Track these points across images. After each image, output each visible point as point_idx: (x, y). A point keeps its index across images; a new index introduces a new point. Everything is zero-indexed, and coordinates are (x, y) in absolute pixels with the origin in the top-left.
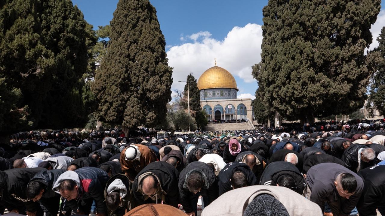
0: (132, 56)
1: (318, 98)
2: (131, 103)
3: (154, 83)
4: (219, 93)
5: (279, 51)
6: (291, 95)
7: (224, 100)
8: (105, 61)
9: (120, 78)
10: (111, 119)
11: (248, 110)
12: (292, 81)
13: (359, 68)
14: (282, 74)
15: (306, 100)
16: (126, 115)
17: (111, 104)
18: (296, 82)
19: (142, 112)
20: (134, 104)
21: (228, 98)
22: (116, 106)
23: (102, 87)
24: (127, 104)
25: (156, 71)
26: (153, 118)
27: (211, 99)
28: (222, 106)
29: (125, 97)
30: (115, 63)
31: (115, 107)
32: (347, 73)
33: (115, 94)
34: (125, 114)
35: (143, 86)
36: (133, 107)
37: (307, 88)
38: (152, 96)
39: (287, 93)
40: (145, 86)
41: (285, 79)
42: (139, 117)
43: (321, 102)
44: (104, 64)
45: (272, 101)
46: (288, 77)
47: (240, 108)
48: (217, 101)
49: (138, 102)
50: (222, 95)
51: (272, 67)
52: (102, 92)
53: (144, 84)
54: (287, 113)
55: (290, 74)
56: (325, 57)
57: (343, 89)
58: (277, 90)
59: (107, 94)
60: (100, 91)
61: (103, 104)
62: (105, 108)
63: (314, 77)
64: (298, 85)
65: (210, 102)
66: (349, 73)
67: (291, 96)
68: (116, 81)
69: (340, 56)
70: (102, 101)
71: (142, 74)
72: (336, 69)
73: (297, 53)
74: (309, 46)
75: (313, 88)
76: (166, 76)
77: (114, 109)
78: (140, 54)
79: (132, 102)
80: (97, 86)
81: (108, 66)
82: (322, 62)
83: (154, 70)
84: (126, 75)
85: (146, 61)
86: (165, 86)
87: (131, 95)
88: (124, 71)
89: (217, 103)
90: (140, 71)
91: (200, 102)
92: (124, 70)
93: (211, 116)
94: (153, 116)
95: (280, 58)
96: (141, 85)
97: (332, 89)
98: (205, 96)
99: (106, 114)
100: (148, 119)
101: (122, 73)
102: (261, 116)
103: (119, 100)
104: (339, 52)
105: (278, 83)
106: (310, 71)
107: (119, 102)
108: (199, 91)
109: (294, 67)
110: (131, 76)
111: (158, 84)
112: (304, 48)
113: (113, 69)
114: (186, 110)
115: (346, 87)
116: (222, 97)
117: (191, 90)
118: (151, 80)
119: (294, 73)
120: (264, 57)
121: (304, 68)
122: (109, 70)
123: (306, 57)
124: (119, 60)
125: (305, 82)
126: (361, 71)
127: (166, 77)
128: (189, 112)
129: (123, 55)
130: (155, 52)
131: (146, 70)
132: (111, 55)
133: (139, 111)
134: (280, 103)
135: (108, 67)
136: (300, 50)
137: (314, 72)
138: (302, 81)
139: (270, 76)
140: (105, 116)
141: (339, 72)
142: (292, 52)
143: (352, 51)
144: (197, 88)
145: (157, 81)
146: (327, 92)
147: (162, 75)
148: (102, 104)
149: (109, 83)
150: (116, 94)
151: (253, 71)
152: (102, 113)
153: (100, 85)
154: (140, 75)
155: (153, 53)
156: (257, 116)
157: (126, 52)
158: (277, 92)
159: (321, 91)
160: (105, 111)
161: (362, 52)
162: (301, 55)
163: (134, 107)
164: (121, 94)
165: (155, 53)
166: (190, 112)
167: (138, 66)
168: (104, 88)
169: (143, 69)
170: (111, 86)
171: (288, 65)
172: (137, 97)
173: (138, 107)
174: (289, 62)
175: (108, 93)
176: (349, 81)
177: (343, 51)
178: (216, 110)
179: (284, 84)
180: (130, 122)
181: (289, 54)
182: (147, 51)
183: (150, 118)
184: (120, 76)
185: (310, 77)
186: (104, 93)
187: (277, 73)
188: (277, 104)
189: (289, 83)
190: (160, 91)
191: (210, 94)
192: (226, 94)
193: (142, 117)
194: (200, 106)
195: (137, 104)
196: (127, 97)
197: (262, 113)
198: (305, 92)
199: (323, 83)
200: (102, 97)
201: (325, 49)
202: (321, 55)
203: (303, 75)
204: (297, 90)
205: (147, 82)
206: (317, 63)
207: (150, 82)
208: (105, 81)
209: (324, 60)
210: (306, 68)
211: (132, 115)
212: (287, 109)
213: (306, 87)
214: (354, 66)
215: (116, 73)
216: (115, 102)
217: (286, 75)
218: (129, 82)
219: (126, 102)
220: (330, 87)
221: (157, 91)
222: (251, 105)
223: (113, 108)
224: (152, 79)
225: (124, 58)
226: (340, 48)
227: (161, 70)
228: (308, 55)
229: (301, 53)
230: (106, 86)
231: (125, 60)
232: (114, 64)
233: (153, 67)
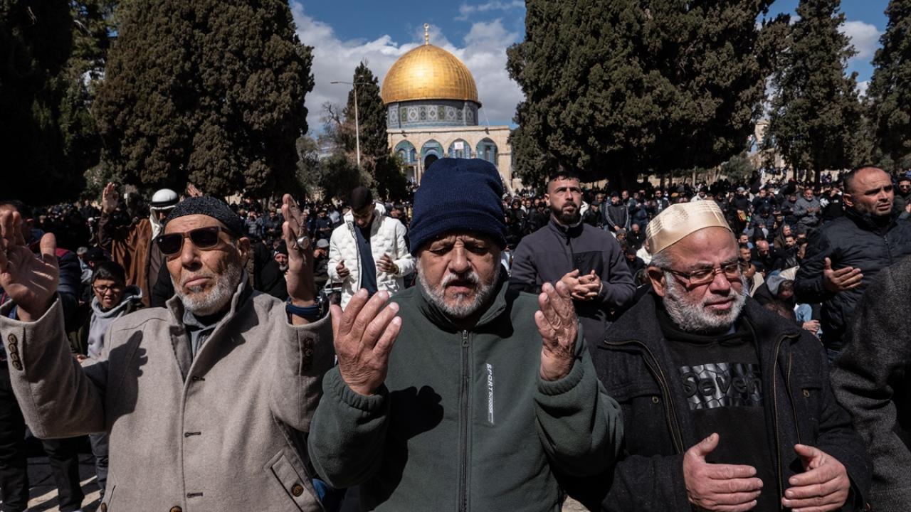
0: (199, 15)
1: (645, 130)
2: (204, 137)
3: (260, 89)
4: (436, 111)
5: (565, 12)
6: (587, 121)
7: (445, 130)
8: (130, 27)
9: (170, 73)
10: (156, 179)
11: (502, 154)
12: (591, 90)
13: (741, 61)
14: (569, 70)
15: (621, 134)
16: (193, 169)
17: (153, 140)
18: (600, 91)
19: (233, 161)
20: (212, 140)
21: (455, 125)
22: (166, 145)
23: (125, 96)
24: (195, 140)
25: (265, 58)
26: (264, 175)
27: (416, 126)
28: (442, 143)
29: (189, 124)
30: (157, 33)
31: (165, 148)
32: (714, 72)
33: (161, 114)
34: (190, 165)
35: (231, 96)
36: (210, 148)
37: (624, 105)
38: (257, 120)
39: (578, 118)
40: (238, 94)
41: (576, 83)
42: (226, 174)
43: (652, 139)
44: (126, 35)
45: (545, 136)
46: (583, 79)
47: (483, 148)
48: (430, 132)
49: (222, 134)
50: (442, 116)
51: (546, 54)
52: (126, 110)
53: (235, 90)
54: (578, 165)
55: (587, 71)
56: (667, 32)
57: (701, 110)
58: (556, 109)
59: (140, 114)
60: (121, 107)
61: (130, 140)
62: (136, 150)
63: (640, 80)
64: (603, 99)
65: (412, 133)
66: (717, 72)
67: (588, 124)
68: (161, 82)
69: (701, 32)
70: (129, 132)
71: (228, 63)
72: (691, 63)
73: (605, 20)
74: (633, 4)
75: (635, 105)
76: (291, 71)
77: (160, 155)
78: (222, 12)
79: (207, 135)
80: (113, 94)
81: (139, 42)
82: (659, 44)
83: (260, 53)
84: (188, 65)
85: (236, 30)
86: (289, 97)
87: (204, 118)
88: (181, 56)
89: (429, 137)
90: (222, 57)
91: (386, 134)
92: (180, 52)
93: (415, 167)
94: (262, 172)
95: (567, 32)
96: (228, 92)
97: (677, 109)
98: (402, 119)
99: (141, 166)
100: (251, 177)
101: (177, 62)
102: (530, 167)
103: (172, 131)
104: (699, 21)
105: (561, 91)
106: (631, 65)
107: (174, 135)
108: (385, 108)
109: (597, 55)
110: (201, 69)
111: (271, 91)
112: (622, 10)
113: (151, 49)
114: (352, 153)
115: (709, 105)
116: (441, 122)
117: (365, 105)
118: (253, 81)
119: (596, 69)
120: (531, 27)
121: (619, 58)
122: (141, 53)
123: (624, 32)
124: (165, 27)
125: (618, 91)
126: (744, 69)
127: (291, 74)
128: (357, 157)
129: (176, 13)
130: (260, 6)
131: (239, 54)
132: (144, 11)
133: (225, 157)
134: (562, 141)
135: (138, 45)
136: (612, 13)
137: (640, 68)
138: (612, 89)
139: (541, 76)
140: (139, 172)
141: (696, 68)
142: (593, 18)
143: (726, 20)
144: (379, 100)
145: (267, 84)
146: (666, 117)
147: (280, 66)
148: (127, 140)
149: (142, 87)
150: (164, 114)
151: (510, 61)
152: (132, 164)
153: (119, 91)
154: (222, 67)
155: (255, 11)
156: (520, 169)
157: (185, 4)
158: (557, 114)
159: (653, 115)
160: (137, 159)
161: (750, 23)
162: (614, 25)
163: (215, 149)
164: (178, 115)
165: (261, 11)
166: (361, 159)
167: (217, 42)
168: (131, 100)
169: (230, 51)
170: (149, 94)
171: (584, 49)
172: (221, 124)
173: (222, 149)
174: (587, 43)
175: (143, 112)
176: (717, 91)
177: (707, 19)
178: (427, 154)
179: (573, 96)
180: (204, 185)
181: (587, 22)
182: (240, 5)
183: (255, 176)
184: (172, 67)
185: (630, 81)
186: (131, 112)
187: (559, 69)
188: (557, 143)
189: (584, 94)
190: (277, 109)
191: (413, 115)
192: (451, 114)
193: (234, 173)
194: (387, 144)
195: (220, 141)
196: (194, 122)
197: (531, 162)
198: (619, 116)
199: (658, 95)
200: (129, 124)
201: (667, 14)
202: (659, 29)
203: (615, 75)
204: (601, 111)
205: (243, 84)
206: (648, 46)
207: (249, 84)
208: (133, 81)
209: (663, 40)
210: (624, 57)
211: (209, 168)
212: (579, 155)
213: (621, 105)
214: (728, 55)
215: (159, 61)
216: (161, 136)
217: (579, 73)
218: (197, 86)
219: (192, 135)
220: (673, 104)
221: (269, 107)
222: (508, 142)
223: (160, 152)
224: (254, 77)
225: (178, 20)
226: (702, 11)
227: (279, 56)
228: (629, 26)
229: (615, 20)
230: (137, 95)
231: (183, 27)
232: (154, 37)
233: (256, 46)
